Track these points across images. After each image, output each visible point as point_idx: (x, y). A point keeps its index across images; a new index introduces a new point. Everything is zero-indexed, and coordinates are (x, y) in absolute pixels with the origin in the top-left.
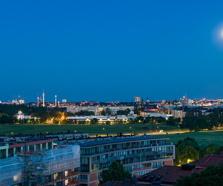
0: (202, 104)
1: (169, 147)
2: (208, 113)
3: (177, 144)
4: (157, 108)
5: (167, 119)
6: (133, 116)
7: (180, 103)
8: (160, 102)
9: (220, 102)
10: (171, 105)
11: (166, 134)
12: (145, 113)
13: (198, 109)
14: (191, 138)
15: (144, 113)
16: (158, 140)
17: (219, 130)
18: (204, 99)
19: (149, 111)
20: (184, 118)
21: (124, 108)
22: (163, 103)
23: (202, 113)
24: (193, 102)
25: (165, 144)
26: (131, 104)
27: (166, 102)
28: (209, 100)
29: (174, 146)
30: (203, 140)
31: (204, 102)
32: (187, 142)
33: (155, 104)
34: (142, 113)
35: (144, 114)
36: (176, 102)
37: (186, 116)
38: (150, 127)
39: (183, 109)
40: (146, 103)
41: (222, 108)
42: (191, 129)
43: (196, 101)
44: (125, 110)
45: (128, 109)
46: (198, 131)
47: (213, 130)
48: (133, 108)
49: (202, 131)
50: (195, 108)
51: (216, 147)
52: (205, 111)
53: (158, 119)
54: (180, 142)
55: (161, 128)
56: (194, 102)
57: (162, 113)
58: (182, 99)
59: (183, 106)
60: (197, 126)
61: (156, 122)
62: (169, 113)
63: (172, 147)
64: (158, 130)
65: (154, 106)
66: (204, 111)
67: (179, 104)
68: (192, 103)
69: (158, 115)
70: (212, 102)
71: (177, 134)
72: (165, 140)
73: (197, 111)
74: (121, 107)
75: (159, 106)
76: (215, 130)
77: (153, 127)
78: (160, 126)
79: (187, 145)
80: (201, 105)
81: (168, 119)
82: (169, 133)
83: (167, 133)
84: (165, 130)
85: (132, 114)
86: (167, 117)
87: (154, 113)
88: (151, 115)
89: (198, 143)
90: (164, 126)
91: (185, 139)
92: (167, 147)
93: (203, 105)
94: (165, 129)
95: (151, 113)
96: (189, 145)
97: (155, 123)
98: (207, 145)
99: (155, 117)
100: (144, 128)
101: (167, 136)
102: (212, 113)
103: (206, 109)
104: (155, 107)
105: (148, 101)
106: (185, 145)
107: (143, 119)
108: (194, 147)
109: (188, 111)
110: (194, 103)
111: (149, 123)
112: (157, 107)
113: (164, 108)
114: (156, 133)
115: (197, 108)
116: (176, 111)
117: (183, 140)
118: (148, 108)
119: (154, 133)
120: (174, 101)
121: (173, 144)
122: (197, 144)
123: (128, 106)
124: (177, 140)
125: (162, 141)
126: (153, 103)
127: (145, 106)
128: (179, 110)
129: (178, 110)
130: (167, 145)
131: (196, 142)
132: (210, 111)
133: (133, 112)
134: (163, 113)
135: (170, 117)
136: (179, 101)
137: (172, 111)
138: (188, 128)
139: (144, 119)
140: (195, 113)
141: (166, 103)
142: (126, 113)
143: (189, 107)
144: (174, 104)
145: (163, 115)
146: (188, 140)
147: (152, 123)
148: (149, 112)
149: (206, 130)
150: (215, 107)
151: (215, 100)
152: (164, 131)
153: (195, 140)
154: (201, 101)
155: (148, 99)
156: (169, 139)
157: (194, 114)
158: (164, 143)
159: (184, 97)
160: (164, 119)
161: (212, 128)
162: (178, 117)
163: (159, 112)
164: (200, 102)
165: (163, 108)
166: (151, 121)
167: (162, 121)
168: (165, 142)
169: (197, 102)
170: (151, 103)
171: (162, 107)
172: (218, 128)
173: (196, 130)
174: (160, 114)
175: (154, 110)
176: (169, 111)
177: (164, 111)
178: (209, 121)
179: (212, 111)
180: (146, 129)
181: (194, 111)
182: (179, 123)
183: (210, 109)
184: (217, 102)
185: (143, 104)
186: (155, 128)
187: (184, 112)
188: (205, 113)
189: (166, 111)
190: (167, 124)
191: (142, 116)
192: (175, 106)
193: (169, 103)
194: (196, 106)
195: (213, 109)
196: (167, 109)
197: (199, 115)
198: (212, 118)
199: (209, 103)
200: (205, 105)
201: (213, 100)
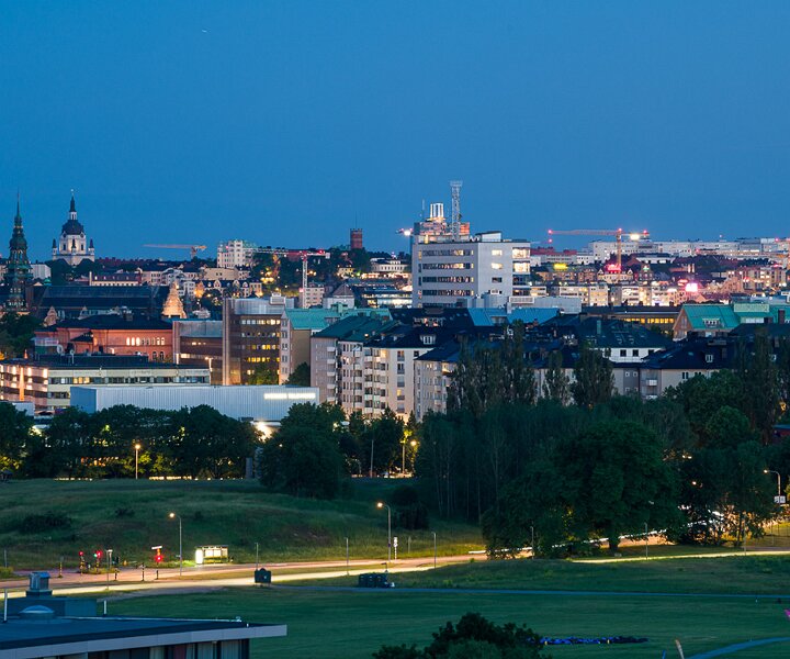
0: (614, 288)
2: (672, 378)
4: (164, 325)
5: (265, 430)
7: (394, 269)
8: (194, 265)
10: (309, 294)
11: (251, 581)
12: (45, 373)
13: (570, 339)
14: (497, 618)
15: (30, 371)
17: (775, 543)
18: (635, 237)
19: (82, 348)
20: (430, 426)
22: (227, 276)
23: (607, 379)
24: (522, 269)
27: (261, 260)
28: (684, 249)
30: (623, 640)
31: (637, 268)
33: (151, 278)
34: (14, 370)
35: (38, 380)
36: (360, 259)
37: (451, 401)
38: (86, 518)
39: (430, 331)
40: (59, 267)
42: (502, 533)
43: (550, 251)
46: (572, 550)
47: (718, 544)
49: (614, 550)
50: (546, 328)
52: (644, 352)
53: (175, 430)
55: (202, 529)
56: (537, 260)
57: (217, 379)
58: (417, 230)
59: (431, 300)
61: (157, 466)
62: (283, 377)
64: (178, 546)
65: (130, 303)
66: (629, 358)
67: (393, 286)
68: (518, 279)
69: (174, 393)
70: (708, 267)
71: (366, 580)
72: (245, 643)
73: (567, 350)
75: (189, 304)
76: (737, 546)
77: (121, 513)
78: (194, 505)
80: (599, 298)
81: (276, 438)
82: (286, 573)
83: (262, 576)
84: (242, 544)
86: (267, 410)
87: (132, 373)
88: (108, 397)
90: (238, 504)
91: (446, 637)
93: (627, 293)
94: (242, 539)
95: (103, 373)
97: (148, 470)
99: (148, 413)
100: (31, 525)
101: (263, 602)
102: (708, 374)
103: (654, 335)
104: (147, 313)
105: (77, 249)
107: (23, 435)
109: (479, 355)
110: (534, 274)
111: (83, 472)
112: (172, 308)
113: (235, 319)
114: (150, 575)
115: (562, 322)
116: (354, 355)
117: (420, 648)
118: (79, 325)
119: (135, 575)
120: (336, 252)
124: (364, 642)
125: (205, 656)
126: (129, 267)
127: (49, 302)
128: (388, 344)
129: (374, 343)
132: (692, 351)
134: (230, 374)
135: (299, 412)
136: (385, 258)
137: (315, 358)
138: (472, 519)
139: (37, 430)
140: (541, 375)
141: (255, 276)
143: (486, 311)
144: (334, 286)
145: (229, 396)
146: (473, 642)
147: (114, 472)
148: (83, 362)
149: (655, 539)
150: (737, 317)
151: (743, 241)
152: (235, 558)
153: (537, 642)
154: (604, 251)
155: (72, 228)
156: (281, 630)
157: (530, 385)
159: (440, 218)
160: (240, 430)
162: (378, 413)
163: (185, 364)
164: (597, 265)
165: (221, 327)
166: (102, 452)
167: (218, 452)
169: (561, 266)
170: (105, 267)
171: (216, 313)
172: (766, 527)
173: (547, 546)
174: (201, 380)
175: (134, 341)
176: (285, 352)
177: (234, 353)
178: (679, 450)
179: (710, 358)
180: (57, 533)
181: (536, 356)
182: (380, 471)
183: (693, 335)
184: (764, 262)
185: (28, 280)
186: (141, 525)
187: (433, 365)
188: (645, 373)
189: (259, 353)
190: (269, 483)
191: (12, 399)
192: (350, 301)
193: (289, 276)
194: (553, 303)
195: (720, 336)
196: (268, 334)
197: (578, 392)
198: (708, 426)
199: (683, 275)
200: (642, 296)
201: (728, 250)
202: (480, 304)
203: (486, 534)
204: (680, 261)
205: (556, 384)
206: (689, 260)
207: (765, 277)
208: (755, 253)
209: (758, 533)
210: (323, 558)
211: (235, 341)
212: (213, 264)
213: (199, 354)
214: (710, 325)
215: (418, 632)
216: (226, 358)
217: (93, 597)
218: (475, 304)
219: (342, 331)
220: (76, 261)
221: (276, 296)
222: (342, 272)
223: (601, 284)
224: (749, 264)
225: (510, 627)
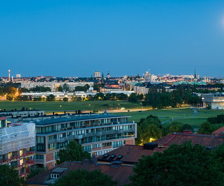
0: (166, 80)
1: (131, 125)
2: (172, 90)
3: (139, 123)
4: (118, 84)
5: (129, 95)
6: (93, 93)
7: (142, 78)
8: (121, 78)
9: (184, 78)
10: (133, 81)
11: (127, 111)
12: (106, 89)
14: (153, 115)
15: (104, 89)
16: (119, 118)
17: (183, 107)
18: (168, 75)
19: (109, 87)
20: (146, 95)
21: (83, 84)
22: (125, 79)
23: (165, 90)
24: (156, 78)
25: (127, 122)
26: (91, 80)
27: (128, 77)
28: (173, 76)
29: (136, 124)
30: (167, 117)
31: (168, 78)
32: (149, 120)
33: (117, 79)
34: (102, 89)
35: (105, 90)
36: (139, 77)
37: (149, 92)
38: (110, 105)
39: (146, 85)
40: (107, 78)
41: (186, 85)
42: (154, 107)
44: (84, 86)
45: (87, 85)
46: (161, 108)
47: (177, 107)
48: (93, 84)
49: (166, 108)
50: (159, 85)
51: (179, 125)
52: (169, 87)
53: (119, 95)
54: (142, 120)
55: (122, 106)
56: (158, 77)
57: (124, 90)
58: (145, 74)
59: (146, 82)
60: (161, 103)
62: (131, 90)
63: (134, 125)
64: (120, 107)
65: (114, 82)
66: (168, 88)
67: (142, 80)
68: (156, 79)
69: (119, 92)
70: (176, 78)
71: (139, 111)
72: (127, 118)
73: (161, 87)
74: (80, 82)
75: (121, 82)
76: (179, 107)
77: (114, 104)
78: (121, 103)
79: (149, 123)
80: (164, 81)
81: (130, 96)
82: (131, 110)
83: (128, 111)
85: (91, 91)
86: (129, 93)
87: (115, 89)
88: (112, 92)
89: (161, 121)
90: (126, 103)
91: (148, 117)
92: (129, 125)
93: (167, 81)
94: (126, 107)
95: (112, 89)
96: (152, 123)
97: (116, 100)
98: (170, 122)
99: (116, 94)
100: (104, 105)
101: (129, 113)
102: (176, 89)
103: (170, 85)
104: (116, 83)
105: (109, 76)
106: (148, 123)
107: (103, 96)
108: (157, 125)
109: (152, 87)
110: (157, 79)
111: (110, 100)
112: (119, 83)
113: (126, 84)
114: (117, 111)
115: (160, 84)
116: (138, 87)
118: (109, 84)
119: (115, 111)
120: (136, 77)
121: (135, 123)
122: (159, 122)
123: (87, 81)
124: (139, 118)
125: (123, 119)
126: (114, 78)
127: (106, 82)
128: (142, 86)
129: (140, 86)
130: (128, 123)
131: (159, 120)
132: (174, 87)
133: (93, 89)
135: (132, 93)
136: (141, 77)
137: (134, 88)
138: (151, 105)
139: (105, 95)
141: (128, 79)
142: (85, 89)
143: (152, 83)
145: (125, 92)
146: (151, 118)
147: (113, 100)
148: (109, 88)
149: (170, 107)
150: (179, 83)
151: (179, 75)
152: (126, 109)
153: (158, 118)
154: (165, 76)
155: (108, 74)
156: (131, 116)
157: (157, 91)
158: (125, 121)
159: (147, 73)
160: (126, 95)
161: (175, 105)
162: (141, 94)
163: (120, 88)
164: (164, 78)
165: (124, 85)
166: (111, 98)
167: (124, 98)
168: (127, 120)
169: (160, 78)
170: (112, 78)
171: (123, 83)
172: (182, 105)
173: (159, 108)
174: (122, 90)
175: (115, 86)
176: (131, 87)
177: (125, 87)
178: (173, 97)
179: (176, 88)
180: (107, 106)
181: (158, 88)
182: (141, 100)
183: (174, 85)
184: (181, 78)
185: (104, 80)
186: (116, 105)
187: (147, 89)
188: (169, 89)
189: (128, 87)
190: (129, 101)
191: (102, 92)
192: (138, 82)
193: (131, 79)
194: (159, 82)
195: (177, 85)
196: (129, 85)
197: (162, 91)
198: (176, 95)
199: (173, 79)
200: (169, 81)
201: (178, 76)
202: (152, 82)
203: (152, 106)
204: (173, 77)
205: (160, 91)
206: (174, 77)
207: (182, 79)
208: (181, 77)
209: (181, 106)
210: (135, 109)
211: (125, 86)
212: (123, 78)
213: (121, 87)
214: (176, 84)
215: (145, 117)
216: (124, 88)
217: (111, 113)
218: (151, 82)
219: (137, 85)
220: (109, 78)
221: (130, 81)
222: (137, 79)
223: (164, 80)
224: (180, 78)
225: (155, 116)
